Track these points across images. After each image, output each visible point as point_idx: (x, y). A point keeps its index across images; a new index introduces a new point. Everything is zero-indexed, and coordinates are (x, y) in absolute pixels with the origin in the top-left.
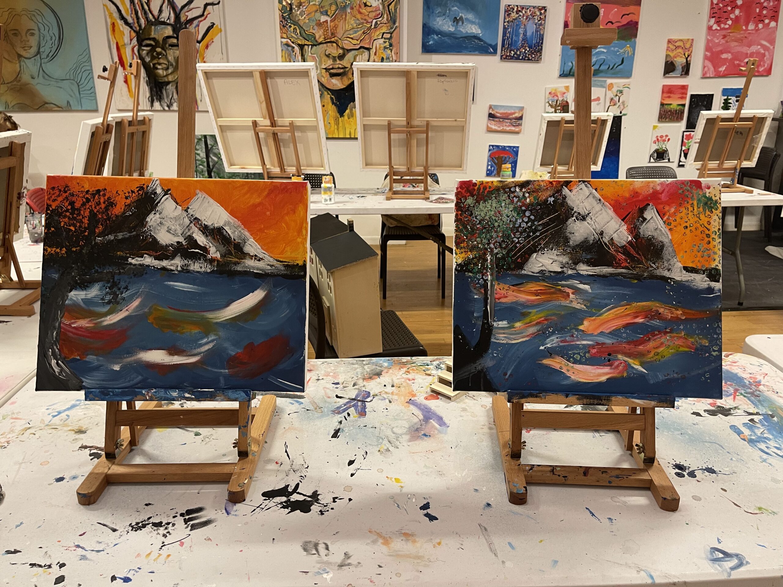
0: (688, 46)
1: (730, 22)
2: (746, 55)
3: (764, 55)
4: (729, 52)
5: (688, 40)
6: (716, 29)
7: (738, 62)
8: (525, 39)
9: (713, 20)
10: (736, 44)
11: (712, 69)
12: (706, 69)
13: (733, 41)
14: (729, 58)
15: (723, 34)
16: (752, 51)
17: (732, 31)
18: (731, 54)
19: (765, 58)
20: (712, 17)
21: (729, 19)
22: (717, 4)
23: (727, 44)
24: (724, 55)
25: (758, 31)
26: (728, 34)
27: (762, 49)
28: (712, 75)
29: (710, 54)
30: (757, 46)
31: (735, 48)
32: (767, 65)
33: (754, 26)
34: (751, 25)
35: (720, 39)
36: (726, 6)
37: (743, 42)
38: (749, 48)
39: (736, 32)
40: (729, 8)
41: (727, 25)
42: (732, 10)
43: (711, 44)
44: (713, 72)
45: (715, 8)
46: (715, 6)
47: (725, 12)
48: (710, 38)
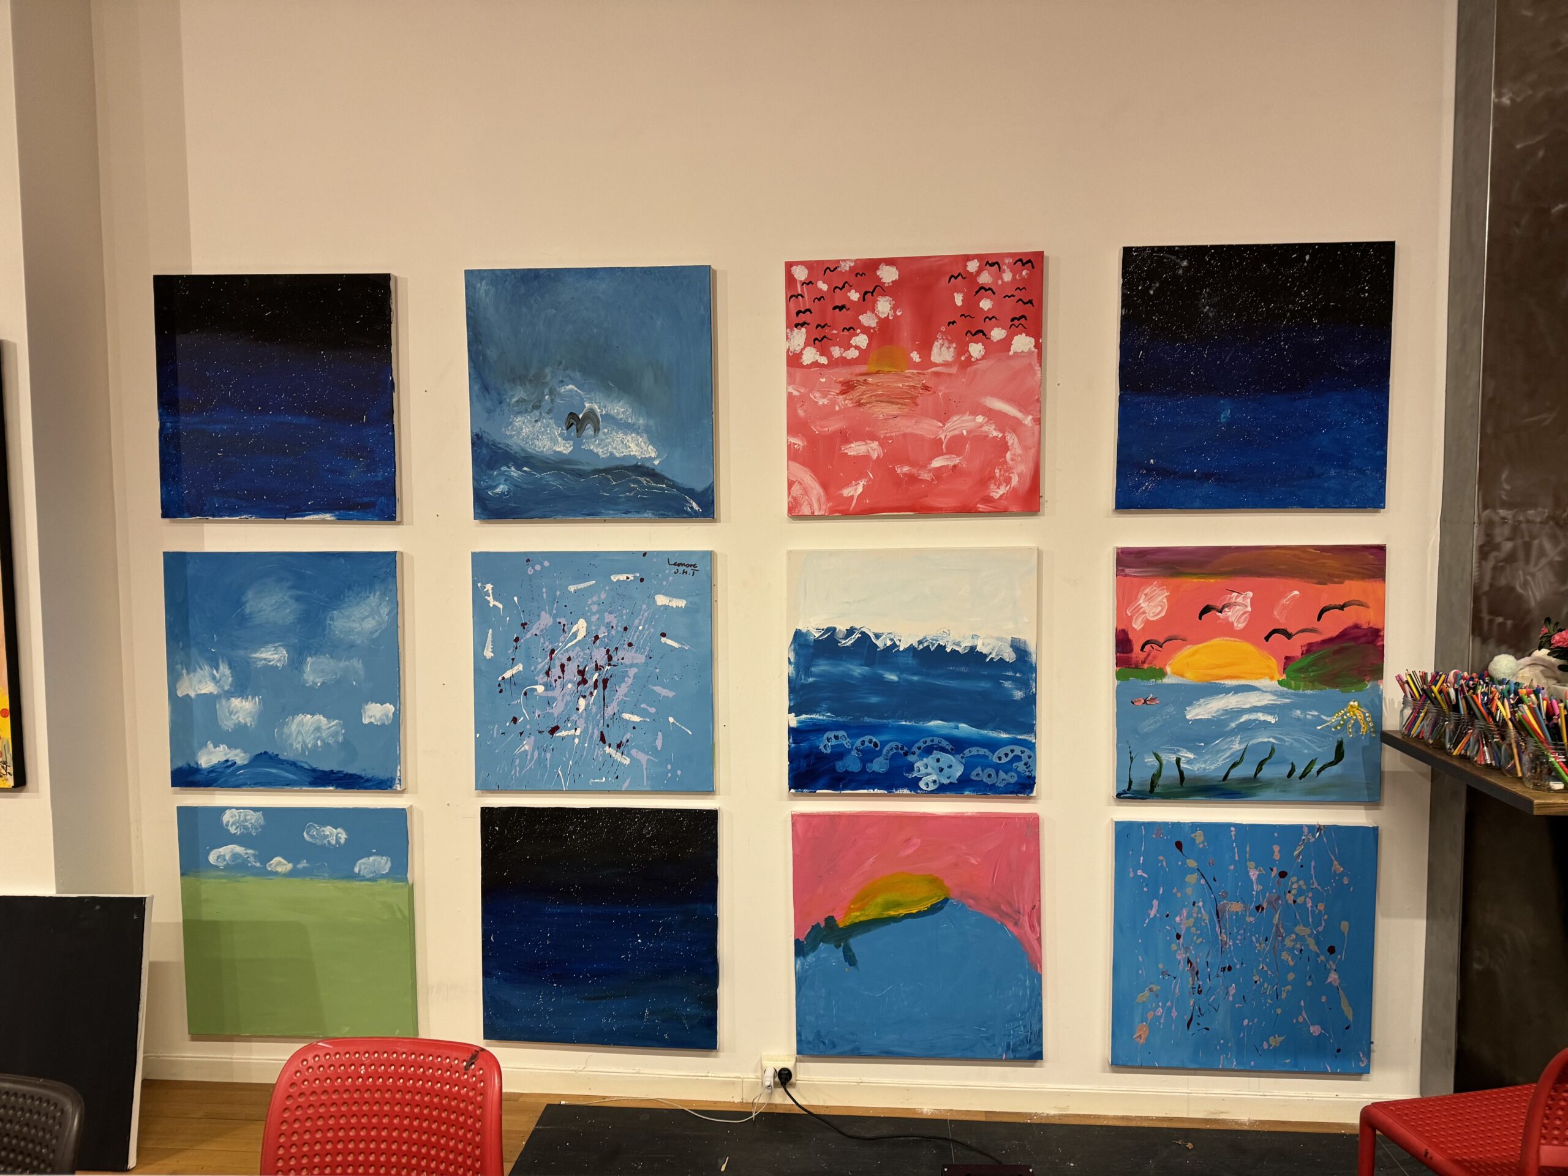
1: (861, 340)
2: (936, 447)
3: (1002, 446)
4: (873, 437)
6: (816, 364)
7: (906, 469)
9: (800, 337)
10: (893, 410)
11: (816, 490)
12: (796, 490)
13: (880, 399)
14: (875, 456)
15: (841, 379)
16: (956, 432)
17: (874, 369)
18: (877, 443)
19: (1008, 455)
20: (796, 326)
21: (858, 331)
22: (808, 283)
23: (861, 410)
24: (852, 445)
25: (967, 367)
26: (861, 379)
27: (993, 427)
28: (820, 510)
29: (805, 443)
30: (973, 417)
31: (891, 422)
32: (1017, 480)
33: (952, 349)
34: (941, 348)
35: (832, 396)
36: (841, 289)
37: (917, 405)
38: (941, 425)
39: (889, 372)
40: (854, 296)
41: (853, 349)
42: (864, 300)
43: (805, 411)
44: (823, 499)
45: (803, 297)
46: (802, 290)
47: (841, 308)
48: (795, 393)
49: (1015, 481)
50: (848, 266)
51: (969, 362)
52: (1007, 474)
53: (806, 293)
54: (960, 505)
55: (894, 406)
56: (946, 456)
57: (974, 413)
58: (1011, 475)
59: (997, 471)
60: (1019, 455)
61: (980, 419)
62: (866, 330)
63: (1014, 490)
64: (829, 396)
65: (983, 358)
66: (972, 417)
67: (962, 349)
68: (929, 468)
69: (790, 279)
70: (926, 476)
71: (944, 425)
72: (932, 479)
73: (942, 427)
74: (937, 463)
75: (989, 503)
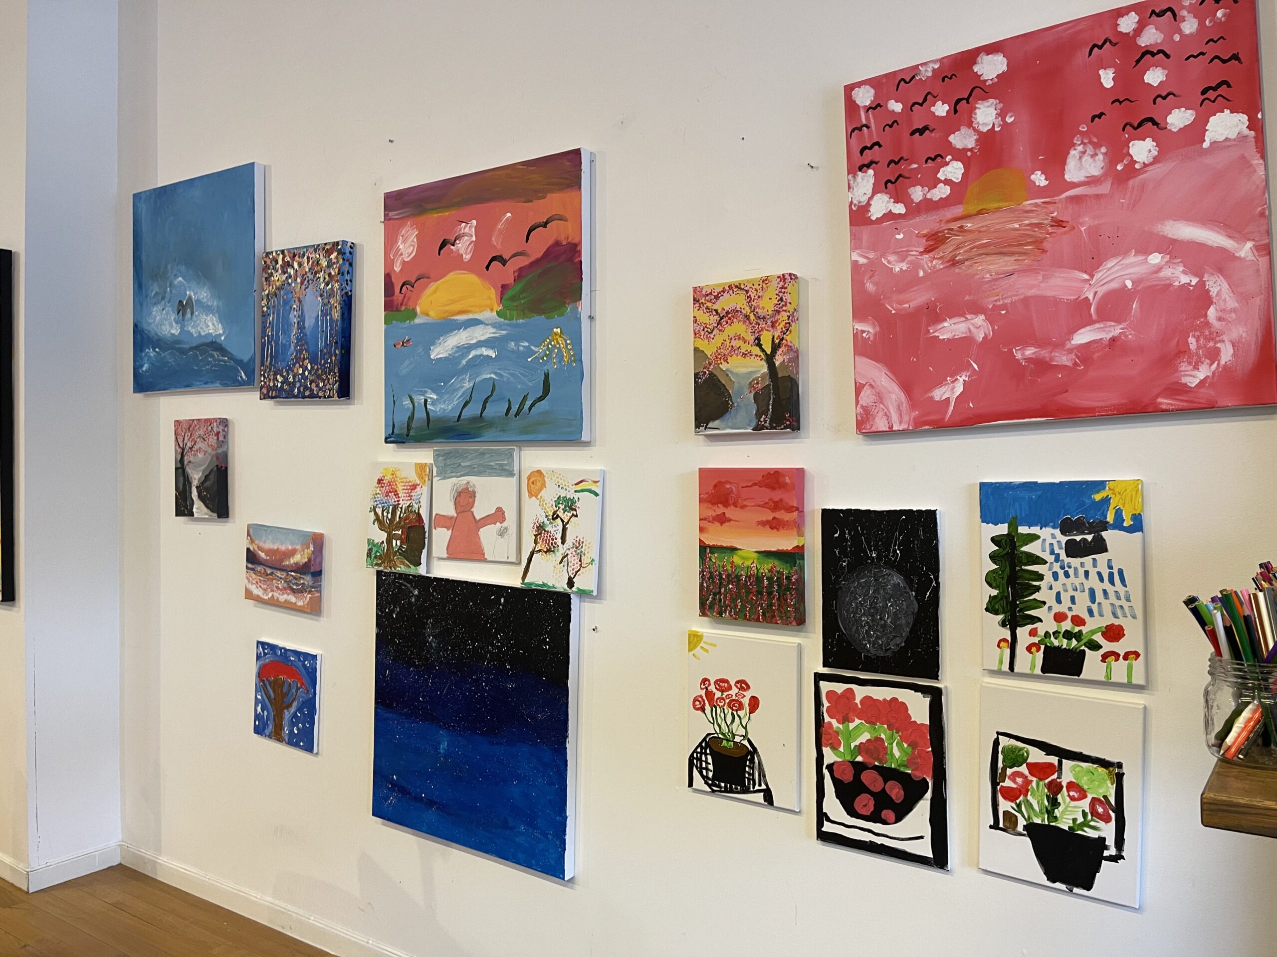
0: (767, 305)
1: (954, 170)
2: (1080, 313)
3: (1200, 299)
4: (977, 309)
5: (766, 280)
6: (889, 216)
7: (1030, 352)
8: (302, 340)
9: (866, 181)
10: (1005, 264)
11: (895, 394)
12: (867, 397)
13: (986, 251)
14: (980, 337)
15: (925, 232)
16: (1114, 285)
17: (973, 209)
18: (982, 317)
19: (1212, 312)
20: (860, 169)
21: (949, 158)
22: (875, 107)
23: (957, 271)
24: (946, 324)
25: (1128, 179)
26: (955, 226)
27: (1181, 268)
28: (901, 422)
29: (878, 329)
30: (1143, 258)
31: (1004, 283)
32: (1231, 351)
33: (1101, 157)
34: (1080, 158)
35: (913, 258)
36: (921, 105)
37: (1044, 251)
38: (1086, 277)
39: (998, 209)
40: (941, 109)
41: (941, 185)
42: (956, 111)
43: (876, 284)
44: (905, 406)
45: (868, 127)
46: (867, 118)
47: (921, 131)
48: (862, 261)
49: (1227, 354)
50: (930, 69)
51: (1132, 170)
52: (1211, 344)
53: (872, 121)
54: (1124, 401)
55: (1007, 258)
56: (1097, 325)
57: (1145, 251)
58: (1219, 345)
59: (1192, 340)
60: (1234, 310)
61: (1155, 259)
62: (959, 155)
63: (1227, 370)
64: (909, 258)
65: (1156, 160)
66: (1141, 258)
67: (1118, 152)
68: (1068, 346)
69: (851, 106)
70: (1064, 359)
71: (1092, 276)
72: (1075, 364)
73: (1087, 280)
74: (1082, 337)
75: (1178, 395)
